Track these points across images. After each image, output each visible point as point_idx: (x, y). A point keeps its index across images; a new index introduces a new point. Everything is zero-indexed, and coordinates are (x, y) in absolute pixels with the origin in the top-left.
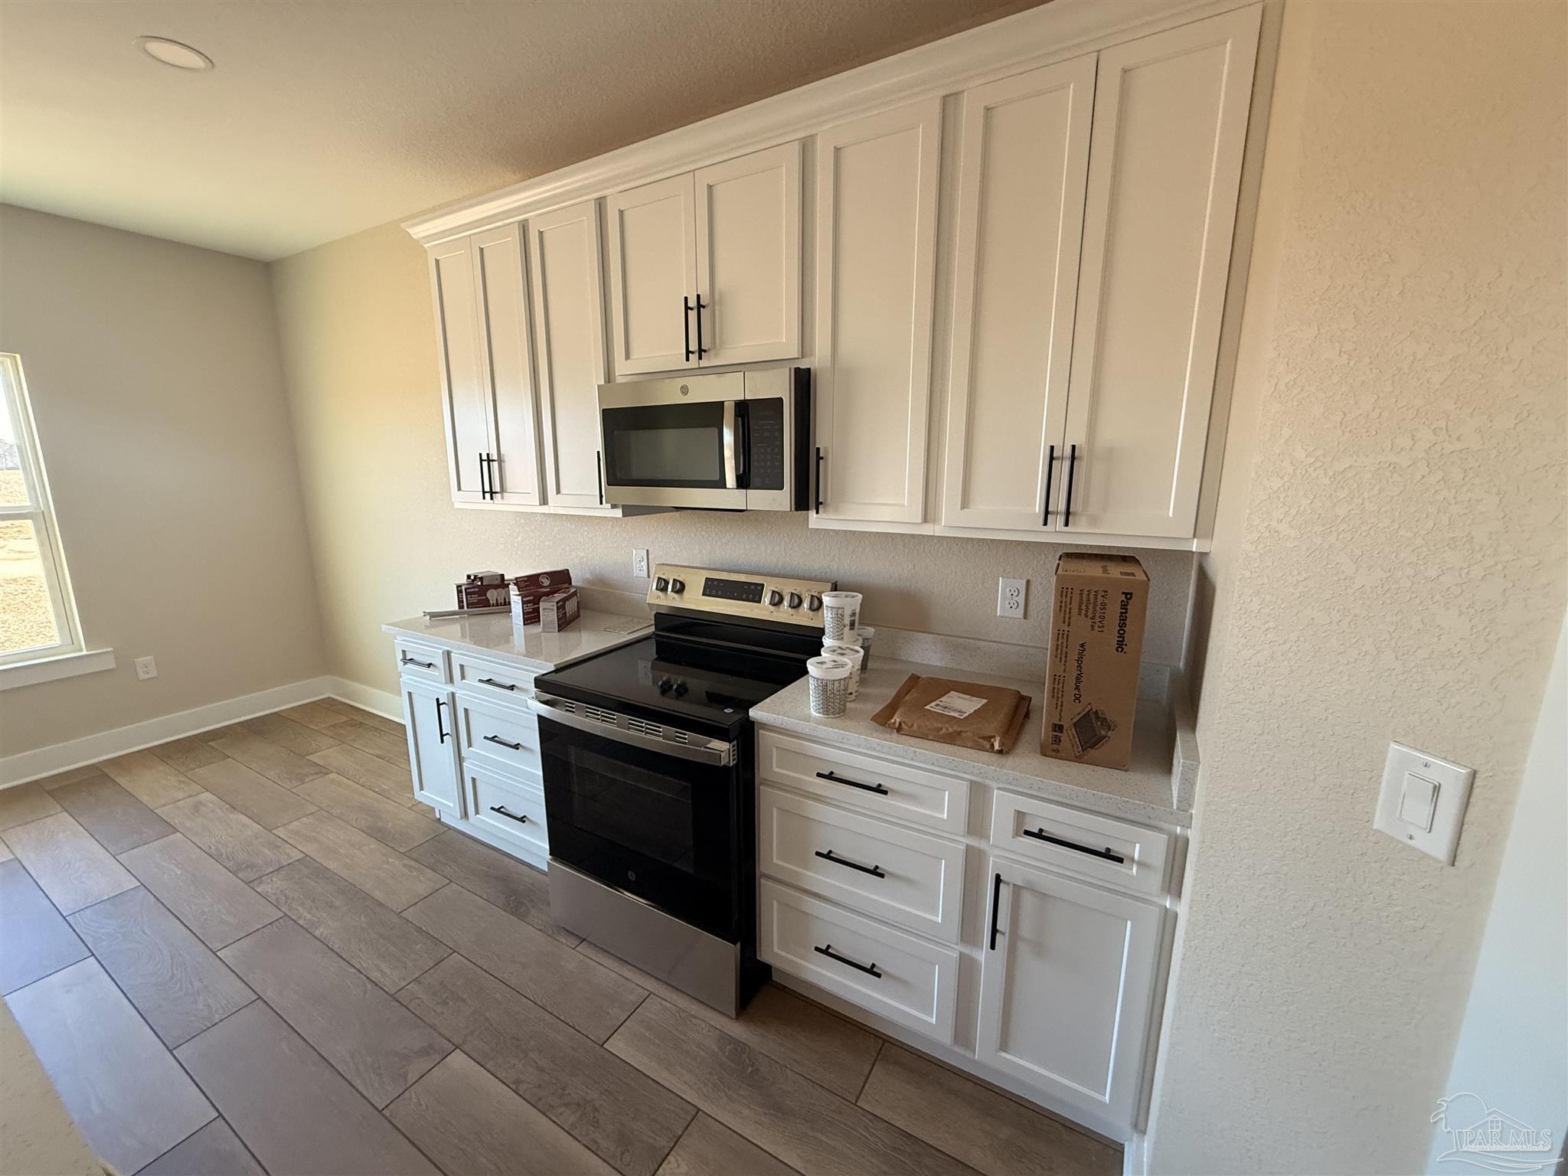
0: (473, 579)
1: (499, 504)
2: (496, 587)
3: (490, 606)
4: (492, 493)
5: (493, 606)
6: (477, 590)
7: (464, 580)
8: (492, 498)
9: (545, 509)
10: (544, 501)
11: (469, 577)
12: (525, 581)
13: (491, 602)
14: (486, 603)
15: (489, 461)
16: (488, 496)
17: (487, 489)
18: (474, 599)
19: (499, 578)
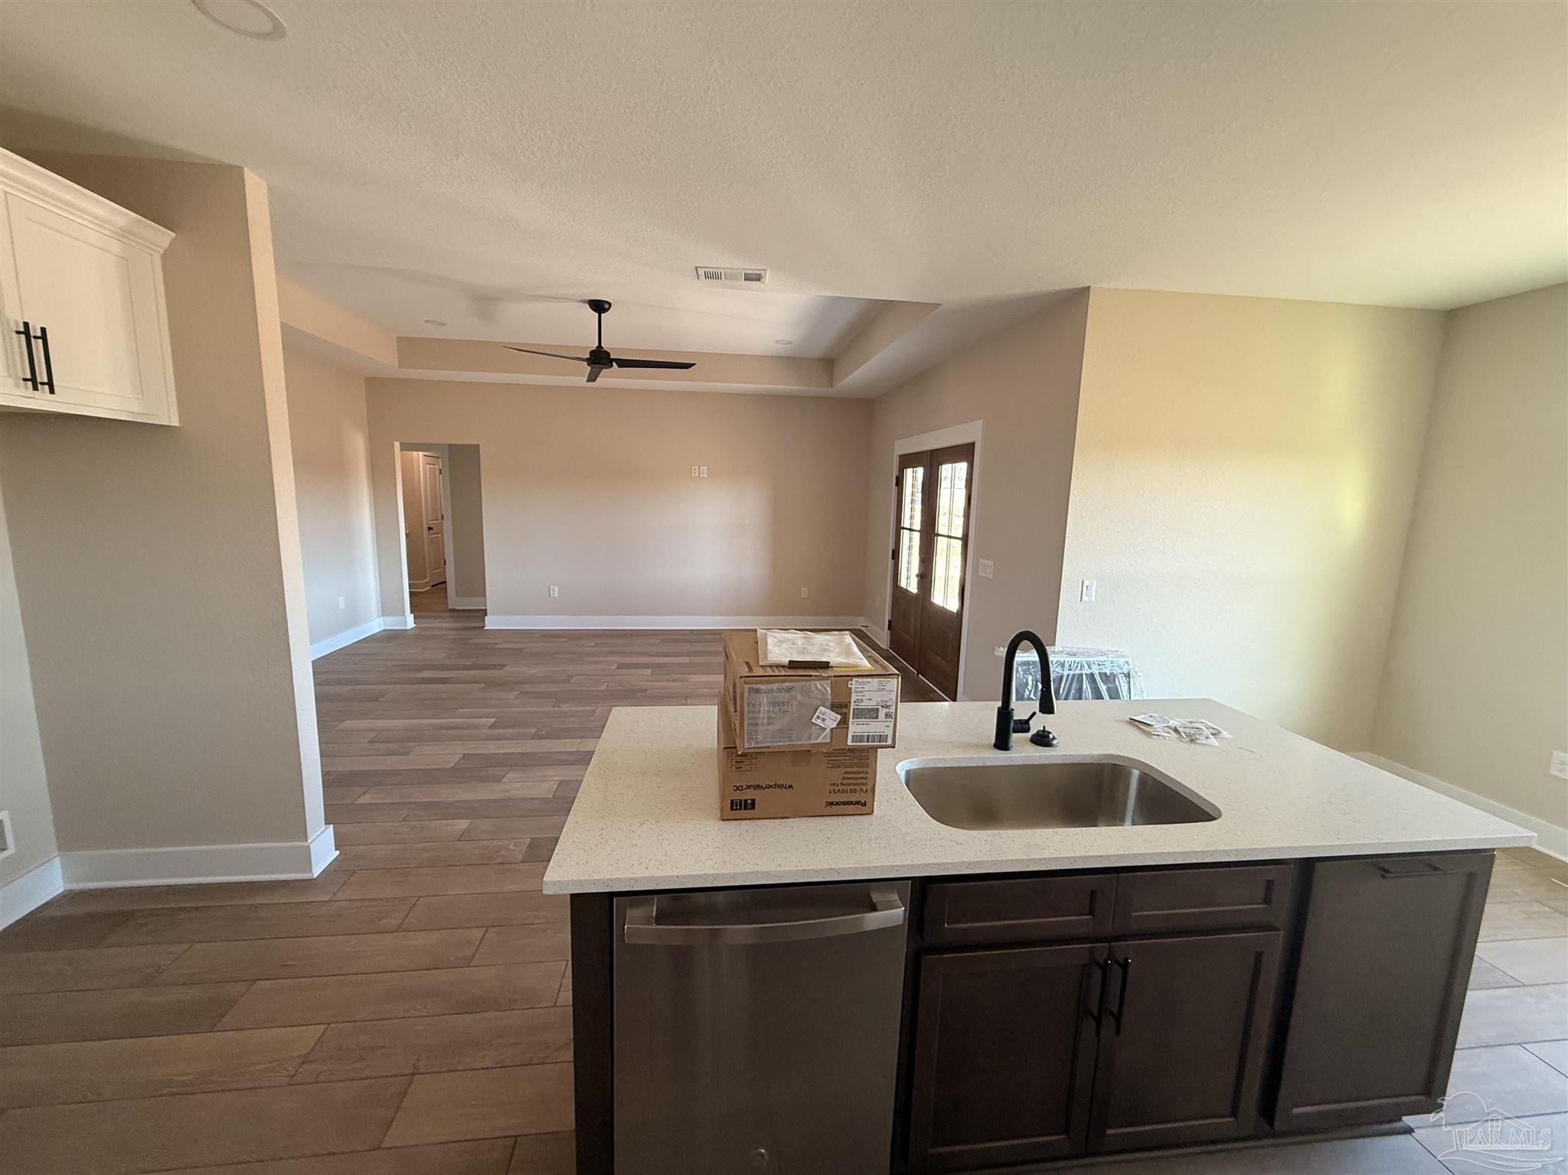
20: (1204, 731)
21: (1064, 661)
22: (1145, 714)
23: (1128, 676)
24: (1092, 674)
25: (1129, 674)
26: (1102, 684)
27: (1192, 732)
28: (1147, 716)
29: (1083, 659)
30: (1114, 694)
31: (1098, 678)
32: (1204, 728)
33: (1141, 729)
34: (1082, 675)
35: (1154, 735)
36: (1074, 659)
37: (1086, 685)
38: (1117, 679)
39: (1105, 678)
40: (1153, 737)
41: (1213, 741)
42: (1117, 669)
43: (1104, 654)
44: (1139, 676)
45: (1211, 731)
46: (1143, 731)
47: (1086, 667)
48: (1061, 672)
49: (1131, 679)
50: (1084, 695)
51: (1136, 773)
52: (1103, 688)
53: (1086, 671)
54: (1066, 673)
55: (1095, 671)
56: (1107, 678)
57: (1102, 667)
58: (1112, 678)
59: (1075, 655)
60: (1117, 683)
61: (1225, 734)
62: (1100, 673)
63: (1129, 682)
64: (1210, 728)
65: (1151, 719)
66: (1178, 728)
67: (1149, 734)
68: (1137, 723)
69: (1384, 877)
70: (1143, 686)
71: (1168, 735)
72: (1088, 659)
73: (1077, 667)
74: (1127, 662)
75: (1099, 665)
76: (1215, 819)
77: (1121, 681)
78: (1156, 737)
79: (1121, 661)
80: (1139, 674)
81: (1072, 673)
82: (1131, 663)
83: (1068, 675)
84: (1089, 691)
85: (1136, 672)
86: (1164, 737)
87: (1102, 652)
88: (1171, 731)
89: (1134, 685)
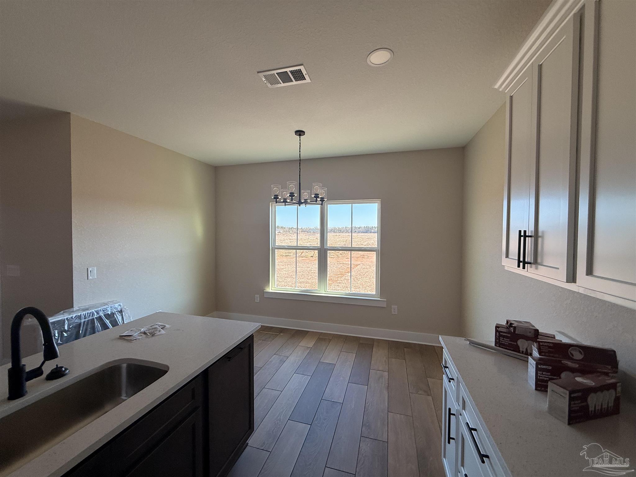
0: (510, 324)
1: (530, 272)
2: (527, 338)
3: (519, 352)
4: (525, 263)
5: (523, 352)
6: (509, 335)
7: (504, 323)
8: (524, 268)
9: (571, 287)
10: (572, 277)
11: (507, 322)
12: (549, 347)
13: (521, 349)
14: (516, 349)
15: (525, 236)
16: (521, 264)
17: (522, 259)
18: (506, 341)
19: (533, 332)
20: (158, 328)
21: (81, 315)
22: (128, 330)
23: (121, 312)
24: (100, 317)
25: (121, 310)
26: (107, 320)
27: (153, 331)
28: (129, 331)
29: (93, 310)
30: (115, 323)
31: (104, 318)
32: (158, 327)
33: (126, 339)
34: (94, 319)
35: (134, 340)
36: (88, 312)
37: (97, 324)
38: (115, 315)
39: (107, 316)
40: (133, 341)
41: (163, 332)
42: (115, 310)
43: (106, 304)
44: (127, 310)
45: (161, 327)
46: (127, 340)
47: (95, 314)
48: (79, 321)
49: (123, 313)
50: (96, 329)
51: (124, 366)
52: (107, 322)
53: (96, 316)
54: (83, 321)
55: (102, 314)
56: (110, 316)
57: (105, 311)
58: (112, 316)
59: (87, 309)
60: (115, 316)
61: (167, 326)
62: (104, 315)
63: (122, 315)
64: (161, 326)
65: (132, 332)
66: (146, 331)
67: (130, 341)
68: (123, 337)
69: (229, 361)
70: (130, 314)
71: (141, 337)
72: (96, 310)
73: (90, 315)
74: (120, 305)
75: (103, 311)
76: (167, 372)
77: (118, 315)
78: (135, 341)
79: (116, 305)
80: (127, 309)
81: (87, 319)
82: (122, 305)
83: (84, 322)
84: (99, 326)
85: (125, 308)
86: (139, 339)
87: (104, 303)
88: (142, 334)
89: (125, 315)
